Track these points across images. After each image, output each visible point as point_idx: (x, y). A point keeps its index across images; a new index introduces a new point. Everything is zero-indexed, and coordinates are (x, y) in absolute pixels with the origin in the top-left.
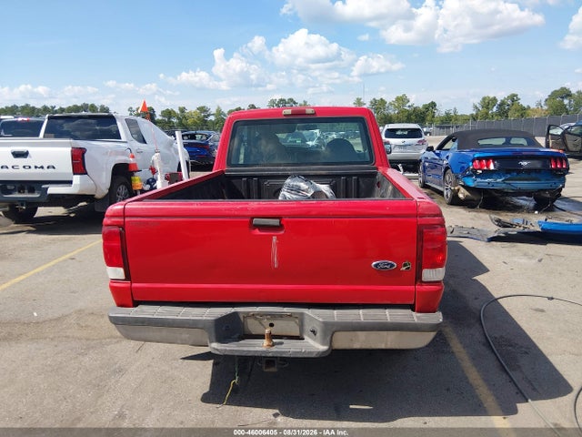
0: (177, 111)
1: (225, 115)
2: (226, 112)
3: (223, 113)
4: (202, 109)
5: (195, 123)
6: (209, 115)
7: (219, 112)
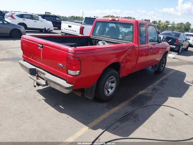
0: (158, 22)
1: (175, 25)
2: (176, 24)
3: (175, 24)
4: (167, 22)
5: (163, 27)
6: (169, 24)
7: (173, 24)
